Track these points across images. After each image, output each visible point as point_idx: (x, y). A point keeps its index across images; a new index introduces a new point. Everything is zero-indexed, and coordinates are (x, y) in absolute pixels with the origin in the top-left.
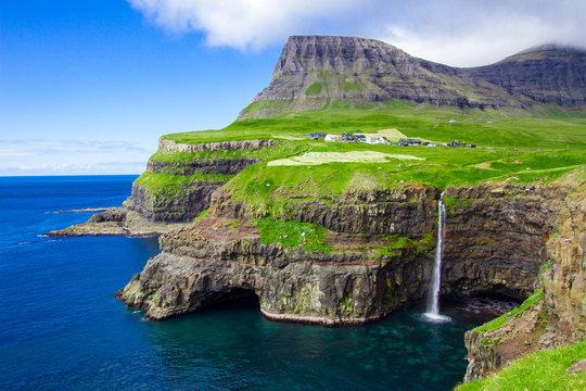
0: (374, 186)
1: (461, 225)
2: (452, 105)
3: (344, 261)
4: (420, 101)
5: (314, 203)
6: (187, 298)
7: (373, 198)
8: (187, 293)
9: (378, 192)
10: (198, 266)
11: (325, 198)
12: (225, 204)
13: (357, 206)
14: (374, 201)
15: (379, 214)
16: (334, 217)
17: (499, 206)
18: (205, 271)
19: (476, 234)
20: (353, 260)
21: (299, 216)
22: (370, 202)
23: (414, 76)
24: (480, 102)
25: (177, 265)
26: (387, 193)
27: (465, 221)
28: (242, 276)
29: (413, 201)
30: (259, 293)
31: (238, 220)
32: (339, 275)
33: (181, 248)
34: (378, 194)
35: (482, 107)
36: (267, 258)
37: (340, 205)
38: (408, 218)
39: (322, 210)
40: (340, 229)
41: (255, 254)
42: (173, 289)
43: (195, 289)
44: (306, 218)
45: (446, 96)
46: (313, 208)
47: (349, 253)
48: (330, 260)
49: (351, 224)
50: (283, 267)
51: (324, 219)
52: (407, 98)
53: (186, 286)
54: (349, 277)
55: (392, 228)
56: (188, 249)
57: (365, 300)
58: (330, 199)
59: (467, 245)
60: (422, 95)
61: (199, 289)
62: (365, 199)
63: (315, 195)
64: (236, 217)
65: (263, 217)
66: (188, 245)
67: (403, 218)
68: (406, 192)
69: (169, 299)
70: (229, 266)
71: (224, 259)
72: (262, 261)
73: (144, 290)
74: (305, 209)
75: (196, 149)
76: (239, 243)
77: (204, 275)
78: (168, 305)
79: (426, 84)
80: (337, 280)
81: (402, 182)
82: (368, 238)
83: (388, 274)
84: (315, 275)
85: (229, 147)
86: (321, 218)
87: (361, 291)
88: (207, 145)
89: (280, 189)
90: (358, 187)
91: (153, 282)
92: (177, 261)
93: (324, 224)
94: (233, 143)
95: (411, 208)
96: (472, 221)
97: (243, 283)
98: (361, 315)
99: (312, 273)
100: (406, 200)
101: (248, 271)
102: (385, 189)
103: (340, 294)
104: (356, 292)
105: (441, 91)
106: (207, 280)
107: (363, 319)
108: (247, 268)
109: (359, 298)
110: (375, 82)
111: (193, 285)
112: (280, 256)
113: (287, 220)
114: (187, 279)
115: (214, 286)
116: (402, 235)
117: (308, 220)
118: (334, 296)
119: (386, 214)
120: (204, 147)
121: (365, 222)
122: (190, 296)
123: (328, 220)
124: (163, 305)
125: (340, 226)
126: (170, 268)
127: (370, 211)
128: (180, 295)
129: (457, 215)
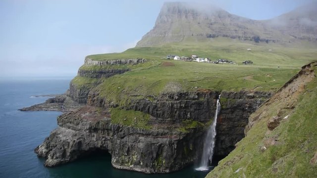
0: (179, 90)
1: (230, 115)
2: (251, 40)
3: (157, 135)
4: (233, 37)
5: (143, 99)
6: (68, 154)
7: (177, 98)
8: (69, 151)
9: (181, 94)
10: (76, 135)
11: (150, 97)
12: (95, 98)
13: (168, 102)
14: (178, 100)
15: (181, 107)
16: (154, 109)
17: (251, 104)
18: (79, 138)
19: (238, 120)
20: (163, 135)
21: (134, 107)
22: (176, 100)
23: (230, 24)
24: (267, 39)
25: (64, 134)
26: (186, 94)
27: (232, 112)
28: (100, 142)
29: (202, 99)
30: (110, 152)
31: (101, 108)
32: (154, 144)
33: (67, 124)
34: (181, 95)
35: (267, 41)
36: (114, 132)
37: (158, 101)
38: (199, 110)
39: (148, 104)
40: (157, 116)
41: (107, 130)
42: (61, 148)
43: (73, 149)
44: (138, 108)
45: (248, 35)
46: (142, 103)
47: (161, 131)
48: (150, 135)
49: (164, 113)
50: (123, 138)
51: (149, 109)
52: (227, 36)
53: (68, 147)
54: (160, 145)
55: (189, 115)
56: (71, 125)
57: (170, 159)
58: (153, 97)
59: (234, 127)
60: (235, 35)
61: (75, 149)
62: (173, 98)
63: (144, 94)
64: (101, 107)
65: (114, 107)
66: (71, 123)
67: (195, 110)
68: (198, 94)
69: (58, 155)
70: (94, 136)
71: (90, 132)
72: (111, 134)
73: (47, 148)
74: (138, 103)
75: (103, 64)
76: (99, 123)
77: (78, 141)
78: (57, 158)
79: (237, 29)
80: (153, 147)
81: (196, 87)
82: (174, 121)
83: (184, 143)
84: (141, 143)
85: (120, 63)
86: (147, 108)
87: (167, 153)
88: (109, 62)
89: (125, 90)
90: (169, 91)
91: (52, 143)
92: (65, 132)
93: (148, 112)
94: (123, 60)
95: (200, 104)
96: (236, 113)
97: (101, 146)
98: (167, 168)
99: (139, 142)
100: (198, 99)
101: (104, 139)
102: (185, 92)
103: (155, 155)
104: (164, 154)
105: (245, 33)
106: (80, 143)
107: (168, 171)
108: (103, 137)
109: (166, 158)
110: (209, 27)
111: (72, 147)
112: (121, 131)
113: (128, 110)
114: (69, 143)
115: (85, 147)
116: (194, 120)
117: (139, 110)
118: (151, 156)
119: (186, 107)
120: (107, 62)
121: (172, 112)
122: (70, 153)
123: (151, 110)
124: (54, 158)
125: (157, 114)
126: (61, 136)
127: (175, 105)
128: (65, 152)
129: (228, 109)
